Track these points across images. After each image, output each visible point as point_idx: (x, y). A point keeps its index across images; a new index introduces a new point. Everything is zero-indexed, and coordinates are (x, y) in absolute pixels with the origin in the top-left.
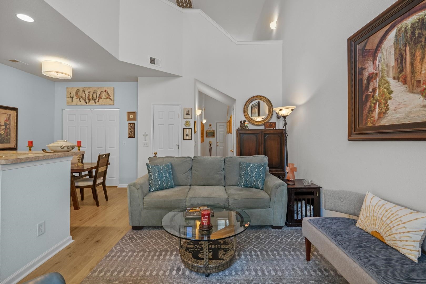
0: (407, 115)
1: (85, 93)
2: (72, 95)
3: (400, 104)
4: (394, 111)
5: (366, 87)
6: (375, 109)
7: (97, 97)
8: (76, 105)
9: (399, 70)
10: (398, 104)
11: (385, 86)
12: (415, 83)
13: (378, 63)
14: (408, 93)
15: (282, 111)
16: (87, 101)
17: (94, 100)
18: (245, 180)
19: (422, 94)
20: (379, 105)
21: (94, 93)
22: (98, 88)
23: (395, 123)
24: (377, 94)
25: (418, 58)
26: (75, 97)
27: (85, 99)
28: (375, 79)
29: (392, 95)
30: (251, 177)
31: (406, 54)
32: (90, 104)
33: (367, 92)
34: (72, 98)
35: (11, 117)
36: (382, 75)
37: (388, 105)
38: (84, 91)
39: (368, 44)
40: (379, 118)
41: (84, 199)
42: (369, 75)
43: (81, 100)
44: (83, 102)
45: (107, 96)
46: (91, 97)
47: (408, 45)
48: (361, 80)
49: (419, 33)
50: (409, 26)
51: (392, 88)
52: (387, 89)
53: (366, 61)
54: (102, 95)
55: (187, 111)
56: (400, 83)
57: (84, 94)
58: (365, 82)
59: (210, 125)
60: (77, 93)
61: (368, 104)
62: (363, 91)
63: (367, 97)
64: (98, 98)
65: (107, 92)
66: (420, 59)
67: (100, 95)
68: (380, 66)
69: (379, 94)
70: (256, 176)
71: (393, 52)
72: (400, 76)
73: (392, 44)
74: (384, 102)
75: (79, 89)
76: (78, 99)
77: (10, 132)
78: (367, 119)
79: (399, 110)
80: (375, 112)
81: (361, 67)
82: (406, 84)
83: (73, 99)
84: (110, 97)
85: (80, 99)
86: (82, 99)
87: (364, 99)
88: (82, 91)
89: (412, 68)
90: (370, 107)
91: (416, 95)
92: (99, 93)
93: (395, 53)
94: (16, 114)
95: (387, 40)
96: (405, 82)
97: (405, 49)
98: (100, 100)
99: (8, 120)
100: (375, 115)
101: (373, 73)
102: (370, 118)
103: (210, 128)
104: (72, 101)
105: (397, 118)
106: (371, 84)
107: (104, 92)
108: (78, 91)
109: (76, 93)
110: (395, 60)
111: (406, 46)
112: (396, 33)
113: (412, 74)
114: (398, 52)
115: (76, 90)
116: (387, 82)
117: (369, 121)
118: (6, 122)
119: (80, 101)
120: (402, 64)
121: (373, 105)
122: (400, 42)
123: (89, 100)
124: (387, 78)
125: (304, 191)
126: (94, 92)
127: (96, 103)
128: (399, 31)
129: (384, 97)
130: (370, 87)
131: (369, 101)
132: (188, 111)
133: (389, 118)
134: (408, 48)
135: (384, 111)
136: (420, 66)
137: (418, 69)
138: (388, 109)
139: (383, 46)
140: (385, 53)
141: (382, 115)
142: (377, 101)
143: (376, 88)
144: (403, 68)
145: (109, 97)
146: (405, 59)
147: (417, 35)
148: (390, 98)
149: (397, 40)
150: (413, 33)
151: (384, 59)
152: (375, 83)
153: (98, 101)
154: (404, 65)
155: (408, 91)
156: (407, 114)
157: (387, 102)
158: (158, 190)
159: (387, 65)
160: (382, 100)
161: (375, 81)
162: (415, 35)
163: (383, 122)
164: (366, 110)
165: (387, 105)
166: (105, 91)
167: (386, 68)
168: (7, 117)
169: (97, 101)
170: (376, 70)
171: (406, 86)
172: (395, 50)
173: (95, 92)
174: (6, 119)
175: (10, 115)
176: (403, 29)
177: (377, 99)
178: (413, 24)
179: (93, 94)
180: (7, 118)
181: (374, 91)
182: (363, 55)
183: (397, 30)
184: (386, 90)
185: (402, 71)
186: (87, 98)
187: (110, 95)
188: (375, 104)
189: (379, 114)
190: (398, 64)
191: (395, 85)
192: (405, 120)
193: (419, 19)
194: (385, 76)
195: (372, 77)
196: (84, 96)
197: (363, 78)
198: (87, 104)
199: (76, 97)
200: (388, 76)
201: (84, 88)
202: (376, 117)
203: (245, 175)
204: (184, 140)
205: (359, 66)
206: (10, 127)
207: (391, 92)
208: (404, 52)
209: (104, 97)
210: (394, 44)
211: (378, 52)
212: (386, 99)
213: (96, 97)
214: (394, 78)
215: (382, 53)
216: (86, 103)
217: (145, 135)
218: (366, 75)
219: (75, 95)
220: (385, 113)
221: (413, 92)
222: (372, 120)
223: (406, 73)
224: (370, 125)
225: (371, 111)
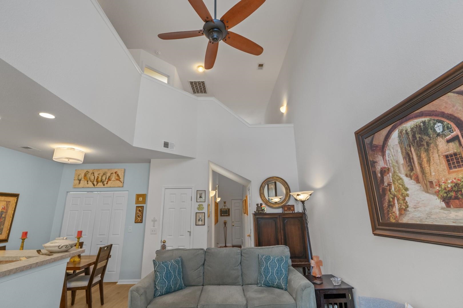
1: (94, 175)
2: (80, 178)
3: (418, 203)
4: (414, 209)
5: (381, 180)
6: (394, 204)
7: (106, 179)
8: (83, 188)
9: (409, 168)
10: (416, 202)
11: (399, 181)
12: (428, 184)
13: (387, 157)
14: (424, 193)
15: (299, 196)
16: (95, 183)
17: (103, 182)
18: (266, 278)
19: (438, 196)
20: (397, 201)
21: (103, 175)
22: (109, 170)
23: (418, 223)
24: (393, 189)
25: (425, 160)
26: (83, 179)
27: (94, 181)
28: (388, 173)
29: (408, 192)
30: (273, 273)
31: (412, 154)
32: (97, 186)
33: (383, 185)
34: (80, 180)
35: (9, 204)
36: (394, 171)
37: (407, 202)
38: (94, 173)
39: (374, 139)
40: (401, 214)
41: (75, 302)
42: (381, 168)
43: (89, 182)
44: (90, 184)
45: (117, 178)
46: (100, 179)
47: (412, 146)
48: (375, 173)
49: (419, 137)
50: (409, 130)
51: (407, 186)
52: (402, 185)
53: (376, 155)
54: (111, 177)
55: (200, 194)
56: (413, 181)
57: (93, 176)
58: (379, 175)
59: (225, 203)
60: (85, 175)
61: (387, 198)
62: (379, 183)
63: (384, 190)
64: (107, 180)
65: (117, 174)
66: (427, 161)
67: (109, 177)
68: (390, 162)
69: (395, 189)
70: (278, 273)
71: (399, 150)
72: (412, 174)
73: (397, 143)
74: (402, 198)
75: (88, 171)
76: (86, 182)
77: (5, 221)
78: (388, 215)
79: (419, 209)
80: (396, 207)
81: (372, 160)
82: (419, 183)
83: (81, 181)
84: (120, 178)
85: (87, 181)
86: (90, 181)
87: (381, 192)
88: (91, 173)
89: (421, 168)
90: (389, 201)
91: (432, 196)
92: (108, 175)
93: (402, 152)
94: (16, 200)
95: (391, 138)
96: (418, 181)
97: (410, 149)
98: (109, 182)
99: (6, 208)
100: (396, 209)
101: (385, 168)
102: (392, 213)
103: (225, 206)
104: (79, 183)
105: (419, 217)
106: (385, 177)
107: (114, 174)
108: (87, 173)
109: (84, 175)
110: (403, 158)
111: (410, 147)
112: (399, 134)
113: (423, 174)
114: (404, 151)
115: (85, 172)
116: (401, 178)
117: (391, 216)
118: (3, 210)
119: (88, 184)
120: (411, 163)
121: (391, 200)
122: (404, 143)
123: (98, 182)
124: (400, 175)
125: (335, 293)
126: (104, 174)
127: (104, 185)
128: (401, 132)
129: (400, 193)
130: (385, 180)
131: (387, 194)
132: (202, 193)
133: (411, 215)
134: (412, 149)
135: (404, 208)
136: (428, 167)
137: (427, 169)
138: (408, 207)
139: (389, 144)
140: (392, 150)
141: (403, 212)
142: (394, 196)
143: (391, 183)
144: (412, 166)
145: (118, 179)
146: (413, 159)
147: (418, 139)
148: (408, 195)
149: (401, 140)
150: (414, 136)
151: (393, 156)
152: (388, 178)
153: (107, 184)
154: (413, 165)
155: (423, 191)
156: (427, 214)
157: (405, 199)
158: (165, 294)
159: (397, 162)
160: (400, 196)
161: (388, 175)
162: (416, 138)
163: (405, 220)
164: (386, 204)
165: (405, 201)
166: (116, 173)
167: (396, 165)
168: (6, 204)
169: (105, 183)
170: (387, 165)
171: (420, 185)
172: (401, 149)
173: (105, 174)
174: (3, 207)
175: (9, 203)
176: (404, 131)
177: (395, 194)
178: (412, 129)
179: (102, 176)
180: (5, 206)
181: (389, 185)
182: (372, 149)
183: (398, 131)
184: (401, 186)
185: (412, 170)
186: (95, 180)
187: (120, 177)
188: (393, 199)
189: (400, 210)
190: (407, 162)
191: (408, 182)
192: (428, 220)
193: (417, 125)
194: (397, 172)
195: (385, 171)
196: (92, 178)
197: (376, 171)
198: (95, 187)
199: (84, 179)
200: (400, 172)
201: (94, 170)
202: (397, 213)
203: (265, 272)
204: (196, 225)
205: (370, 158)
206: (5, 216)
207: (406, 189)
208: (410, 152)
209: (113, 179)
210: (399, 143)
211: (385, 148)
212: (403, 195)
213: (105, 179)
214: (407, 175)
215: (390, 150)
216: (94, 185)
217: (154, 221)
218: (378, 168)
219: (83, 178)
220: (405, 210)
221: (428, 192)
222: (393, 215)
223: (416, 172)
224: (393, 221)
225: (391, 205)
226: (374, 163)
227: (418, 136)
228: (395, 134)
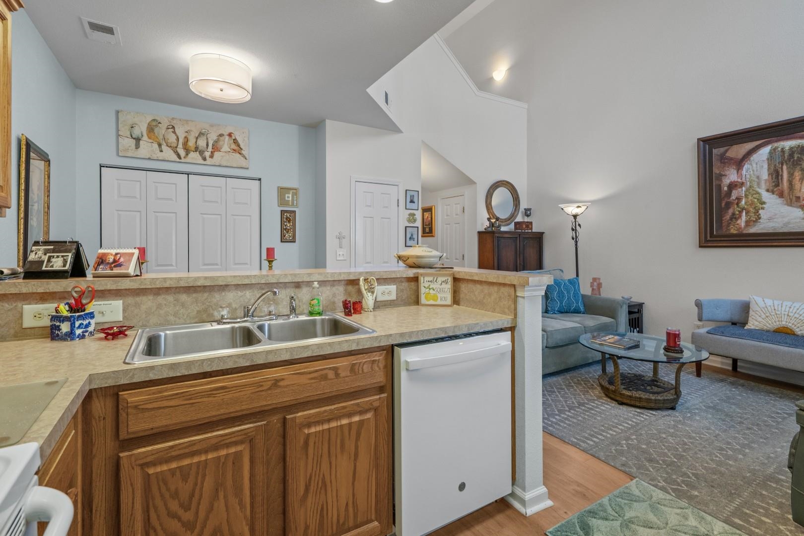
0: (786, 224)
1: (174, 132)
2: (136, 132)
4: (768, 221)
5: (727, 193)
6: (740, 216)
7: (207, 145)
8: (149, 159)
9: (774, 184)
10: (773, 214)
11: (755, 196)
12: (794, 199)
13: (744, 172)
14: (786, 206)
16: (182, 153)
17: (201, 153)
20: (746, 213)
21: (199, 135)
22: (212, 126)
23: (770, 232)
24: (743, 202)
25: (798, 178)
26: (145, 138)
27: (176, 147)
28: (741, 188)
29: (764, 206)
31: (782, 171)
32: (187, 160)
33: (730, 197)
34: (138, 140)
36: (750, 186)
38: (173, 127)
39: (730, 151)
40: (748, 226)
42: (731, 182)
43: (164, 147)
44: (168, 154)
45: (234, 146)
46: (191, 144)
47: (785, 164)
48: (719, 186)
49: (798, 157)
50: (787, 149)
51: (764, 200)
52: (758, 199)
53: (727, 168)
54: (221, 143)
55: (410, 197)
56: (775, 196)
57: (174, 135)
58: (726, 188)
60: (151, 129)
61: (730, 211)
62: (722, 197)
63: (729, 205)
64: (210, 149)
65: (234, 138)
66: (800, 179)
67: (216, 142)
68: (748, 176)
69: (746, 203)
71: (766, 166)
72: (775, 189)
73: (765, 159)
74: (754, 211)
75: (156, 118)
76: (156, 146)
78: (729, 226)
79: (775, 220)
80: (741, 219)
81: (719, 172)
82: (783, 197)
83: (141, 142)
84: (241, 149)
85: (160, 145)
86: (167, 146)
87: (723, 206)
88: (166, 127)
89: (790, 185)
90: (734, 214)
92: (212, 137)
93: (769, 169)
95: (757, 154)
96: (781, 195)
97: (782, 167)
98: (216, 154)
101: (738, 182)
102: (734, 225)
104: (137, 146)
106: (734, 191)
107: (227, 138)
108: (154, 123)
109: (147, 128)
110: (769, 174)
111: (782, 165)
112: (771, 150)
113: (790, 190)
114: (772, 168)
115: (148, 122)
116: (758, 193)
117: (732, 228)
119: (161, 151)
120: (778, 179)
121: (737, 213)
122: (776, 160)
123: (188, 152)
124: (758, 189)
126: (201, 134)
127: (205, 159)
128: (775, 149)
129: (753, 207)
130: (733, 194)
131: (732, 208)
132: (413, 196)
134: (785, 167)
135: (754, 219)
136: (799, 185)
137: (797, 187)
138: (759, 218)
139: (752, 158)
140: (754, 165)
141: (752, 223)
142: (743, 209)
143: (742, 197)
144: (779, 182)
145: (238, 149)
146: (782, 176)
147: (795, 158)
148: (763, 208)
149: (771, 156)
150: (791, 155)
151: (753, 171)
152: (739, 192)
153: (212, 156)
154: (780, 181)
155: (785, 204)
156: (784, 224)
157: (758, 212)
159: (758, 177)
160: (751, 209)
161: (740, 190)
162: (793, 157)
164: (728, 217)
165: (757, 214)
166: (230, 135)
167: (756, 180)
169: (207, 154)
171: (783, 199)
172: (769, 165)
173: (203, 134)
176: (779, 149)
177: (744, 207)
178: (791, 149)
179: (197, 138)
181: (739, 199)
182: (723, 161)
183: (771, 148)
184: (756, 200)
185: (777, 185)
186: (180, 146)
187: (242, 146)
188: (741, 212)
189: (748, 222)
190: (772, 179)
192: (783, 229)
193: (799, 146)
194: (755, 187)
195: (736, 185)
196: (172, 138)
197: (722, 185)
198: (180, 161)
199: (150, 138)
200: (759, 187)
201: (173, 119)
202: (743, 224)
205: (716, 171)
207: (764, 203)
208: (780, 170)
209: (226, 148)
210: (768, 159)
211: (744, 162)
212: (757, 208)
213: (205, 146)
214: (768, 191)
215: (751, 164)
216: (179, 156)
217: (340, 238)
218: (726, 181)
219: (145, 134)
220: (755, 221)
221: (791, 206)
222: (736, 227)
223: (782, 188)
224: (735, 232)
225: (735, 218)
226: (720, 176)
227: (796, 156)
228: (765, 151)
